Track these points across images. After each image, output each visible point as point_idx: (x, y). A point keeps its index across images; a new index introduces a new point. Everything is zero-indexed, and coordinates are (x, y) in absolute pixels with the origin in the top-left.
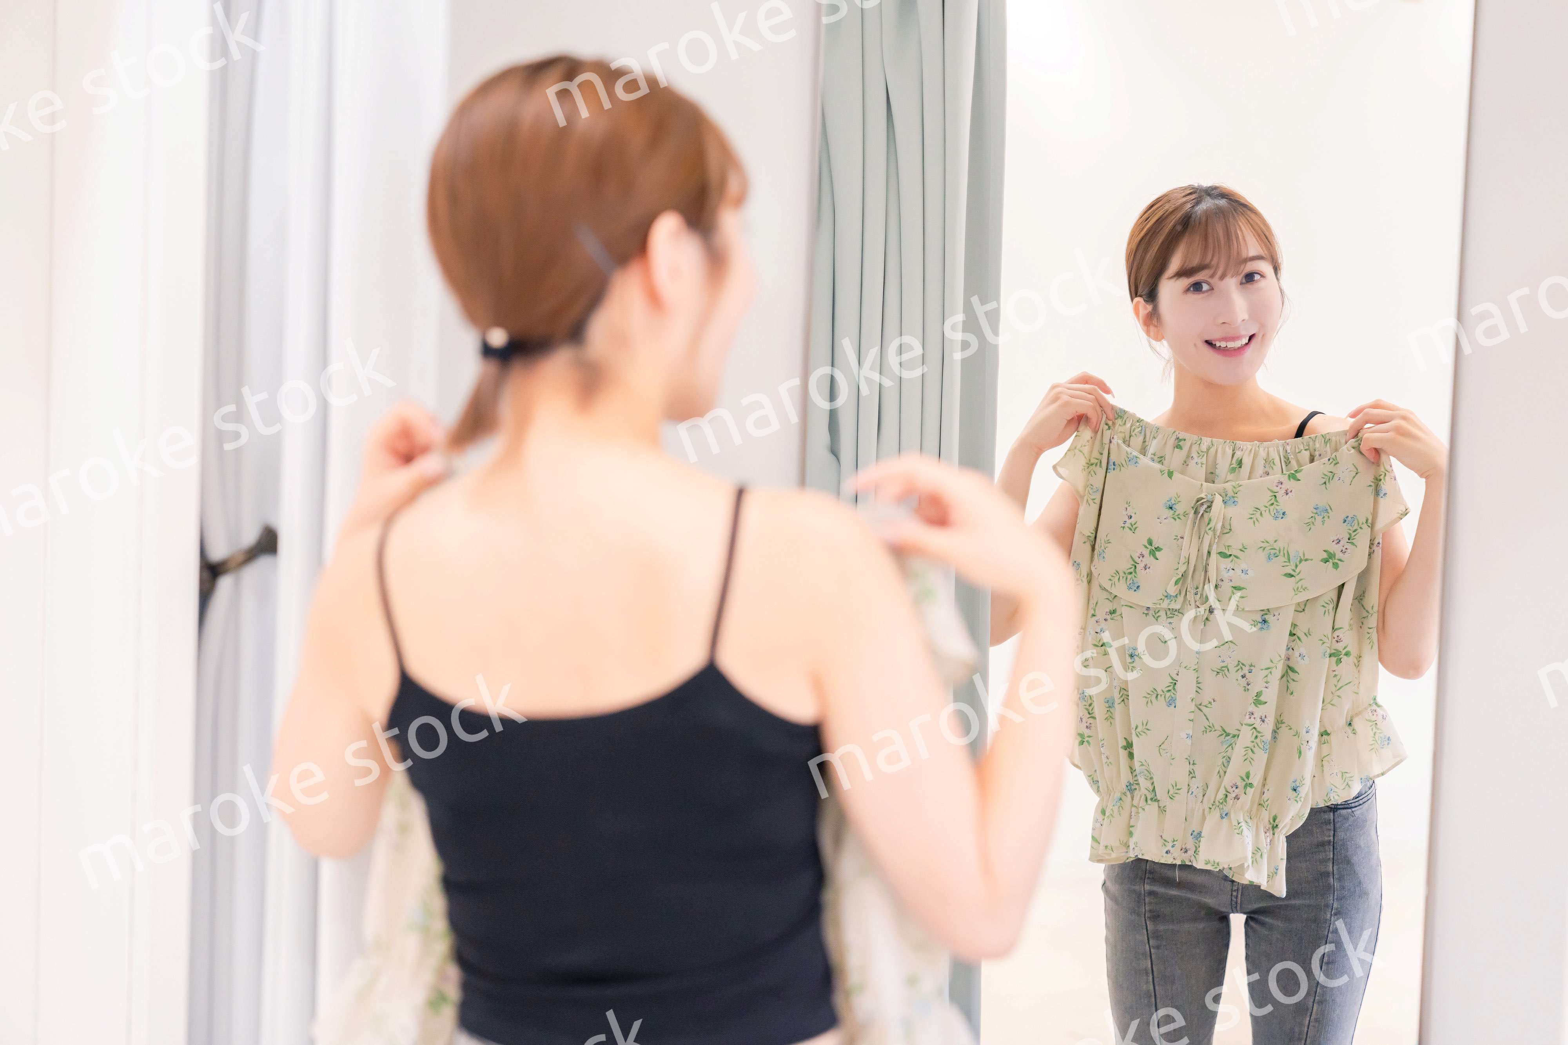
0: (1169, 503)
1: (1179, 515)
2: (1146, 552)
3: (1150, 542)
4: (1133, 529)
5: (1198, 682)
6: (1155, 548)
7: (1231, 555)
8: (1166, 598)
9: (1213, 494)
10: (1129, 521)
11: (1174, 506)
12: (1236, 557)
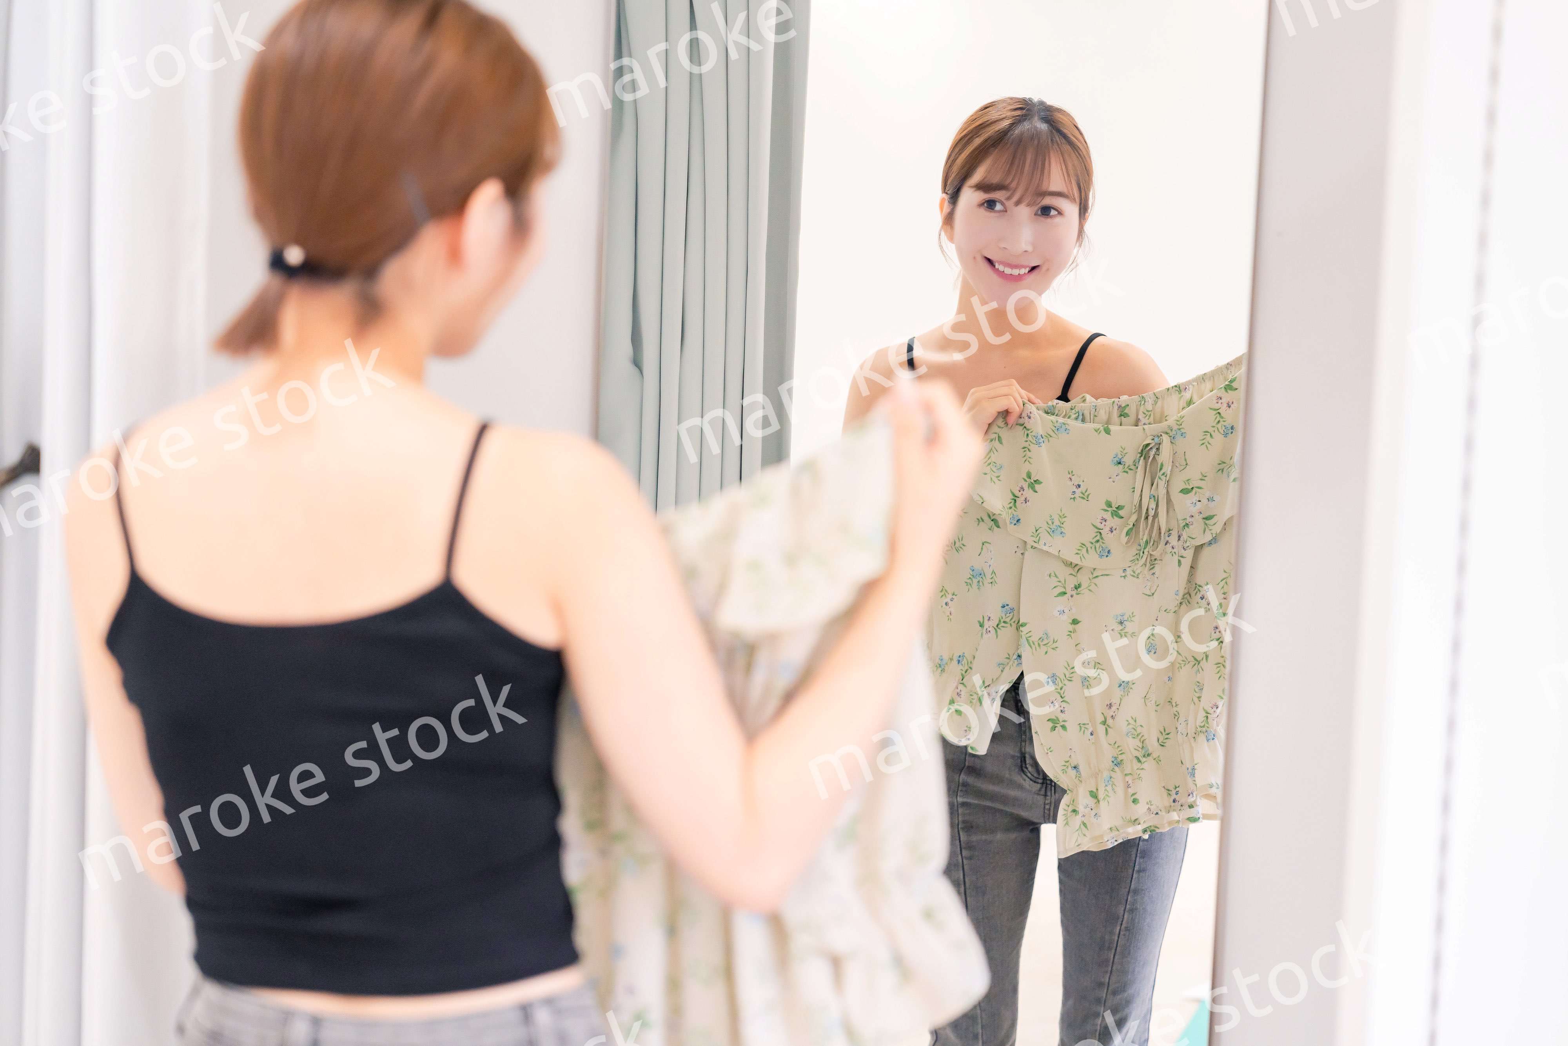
0: (1117, 459)
1: (1129, 467)
2: (1108, 516)
3: (1109, 505)
4: (1085, 497)
6: (1118, 508)
7: (1193, 488)
9: (1159, 435)
10: (1078, 491)
11: (1122, 460)
12: (1199, 488)
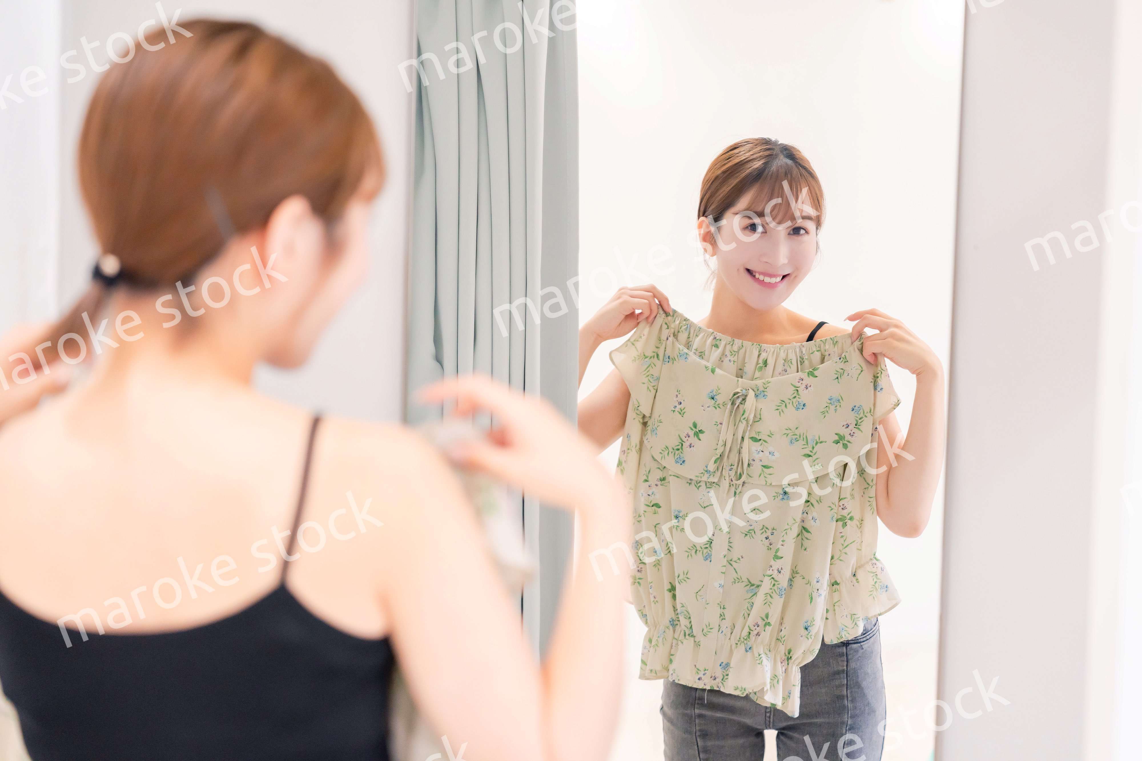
0: (711, 394)
1: (719, 404)
2: (691, 434)
3: (695, 425)
4: (682, 413)
5: (730, 541)
6: (699, 431)
7: (761, 439)
8: (706, 472)
9: (747, 389)
10: (679, 407)
11: (716, 397)
12: (765, 441)
